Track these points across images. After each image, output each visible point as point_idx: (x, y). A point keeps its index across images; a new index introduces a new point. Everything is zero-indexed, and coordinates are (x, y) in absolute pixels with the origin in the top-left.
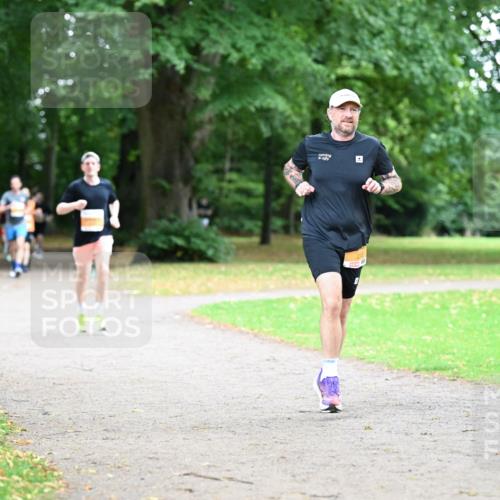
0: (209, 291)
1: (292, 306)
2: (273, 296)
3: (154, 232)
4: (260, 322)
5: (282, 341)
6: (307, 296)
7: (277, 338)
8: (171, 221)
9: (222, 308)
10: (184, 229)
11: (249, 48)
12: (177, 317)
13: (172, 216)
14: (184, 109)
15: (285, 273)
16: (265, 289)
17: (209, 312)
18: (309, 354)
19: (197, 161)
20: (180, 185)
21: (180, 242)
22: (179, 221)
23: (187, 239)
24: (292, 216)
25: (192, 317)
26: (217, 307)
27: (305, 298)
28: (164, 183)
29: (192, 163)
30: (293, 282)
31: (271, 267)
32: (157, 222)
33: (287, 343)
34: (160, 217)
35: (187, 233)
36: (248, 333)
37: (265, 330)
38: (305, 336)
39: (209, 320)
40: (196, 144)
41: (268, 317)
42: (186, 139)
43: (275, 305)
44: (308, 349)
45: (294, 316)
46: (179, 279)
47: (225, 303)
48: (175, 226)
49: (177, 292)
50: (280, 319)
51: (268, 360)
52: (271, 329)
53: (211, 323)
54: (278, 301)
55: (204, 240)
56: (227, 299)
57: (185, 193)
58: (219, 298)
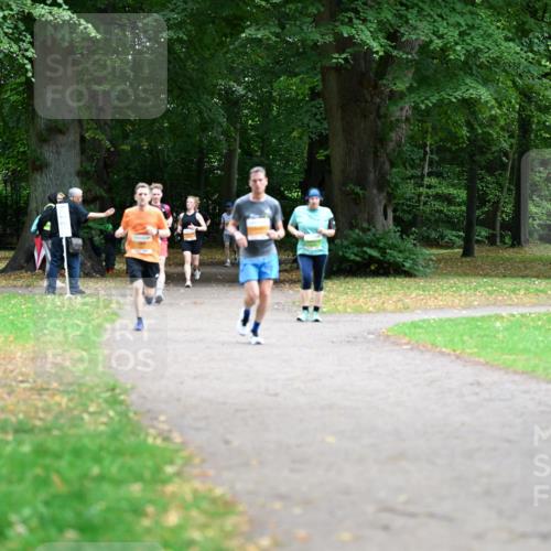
0: (407, 308)
1: (498, 324)
2: (478, 313)
3: (346, 243)
4: (463, 342)
5: (487, 363)
6: (515, 313)
7: (482, 360)
8: (365, 231)
9: (420, 327)
10: (378, 240)
11: (453, 35)
12: (371, 336)
13: (365, 225)
14: (379, 107)
15: (490, 288)
16: (469, 306)
17: (407, 331)
18: (517, 378)
19: (393, 165)
20: (375, 191)
21: (374, 253)
22: (373, 230)
23: (383, 251)
24: (498, 225)
25: (388, 336)
26: (414, 325)
27: (513, 316)
28: (358, 189)
29: (387, 166)
30: (500, 298)
31: (474, 282)
32: (350, 232)
33: (492, 366)
34: (352, 227)
35: (381, 244)
36: (449, 354)
37: (468, 351)
38: (513, 357)
39: (406, 340)
40: (391, 145)
41: (471, 337)
42: (381, 140)
43: (479, 324)
44: (516, 372)
45: (500, 336)
46: (373, 295)
47: (424, 321)
48: (369, 237)
49: (371, 309)
50: (485, 339)
51: (472, 384)
52: (476, 350)
53: (408, 343)
54: (483, 318)
55: (400, 252)
56: (426, 317)
57: (380, 200)
58: (418, 316)
